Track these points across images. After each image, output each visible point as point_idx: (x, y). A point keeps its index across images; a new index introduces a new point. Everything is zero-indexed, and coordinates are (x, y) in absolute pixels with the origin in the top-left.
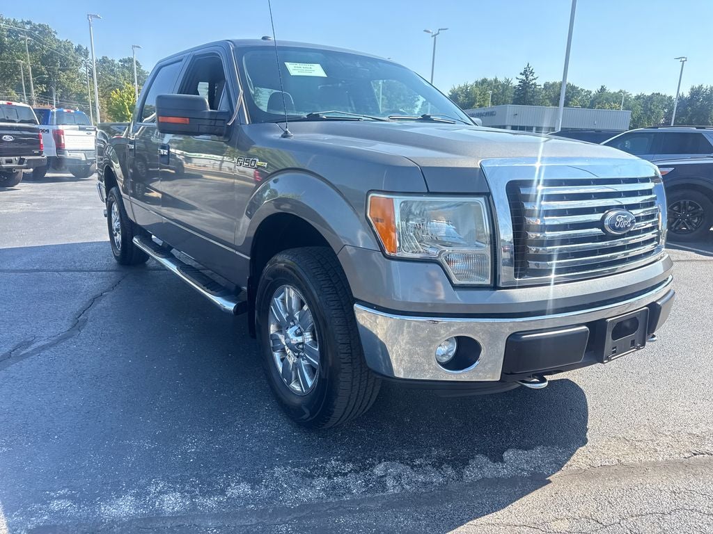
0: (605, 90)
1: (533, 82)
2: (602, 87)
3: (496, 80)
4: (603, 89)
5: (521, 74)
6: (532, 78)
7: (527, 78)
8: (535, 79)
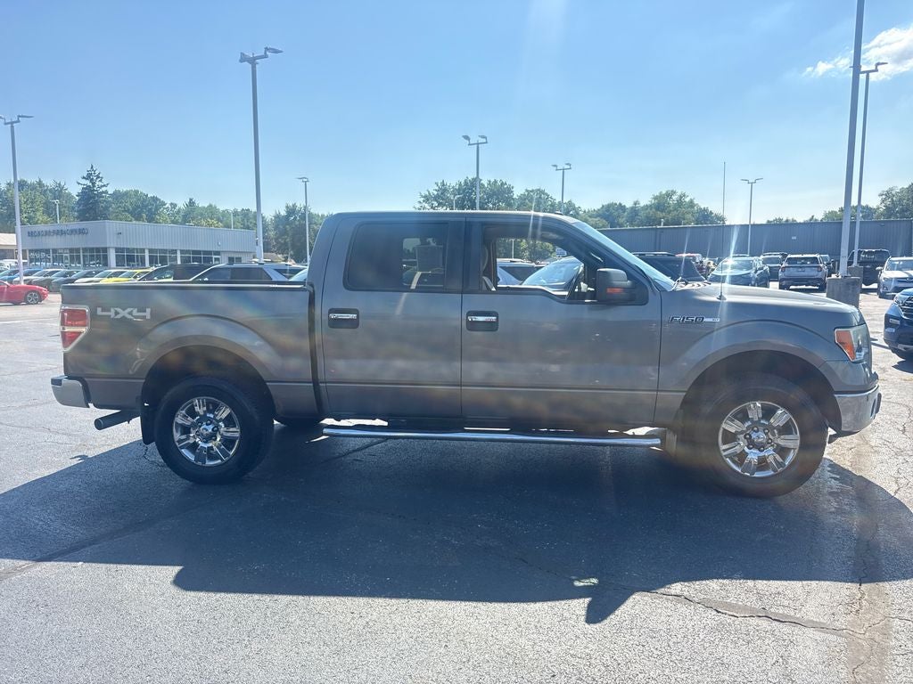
0: (194, 203)
1: (104, 189)
2: (191, 200)
3: (40, 183)
4: (191, 203)
5: (84, 178)
6: (100, 184)
7: (94, 184)
8: (104, 186)
